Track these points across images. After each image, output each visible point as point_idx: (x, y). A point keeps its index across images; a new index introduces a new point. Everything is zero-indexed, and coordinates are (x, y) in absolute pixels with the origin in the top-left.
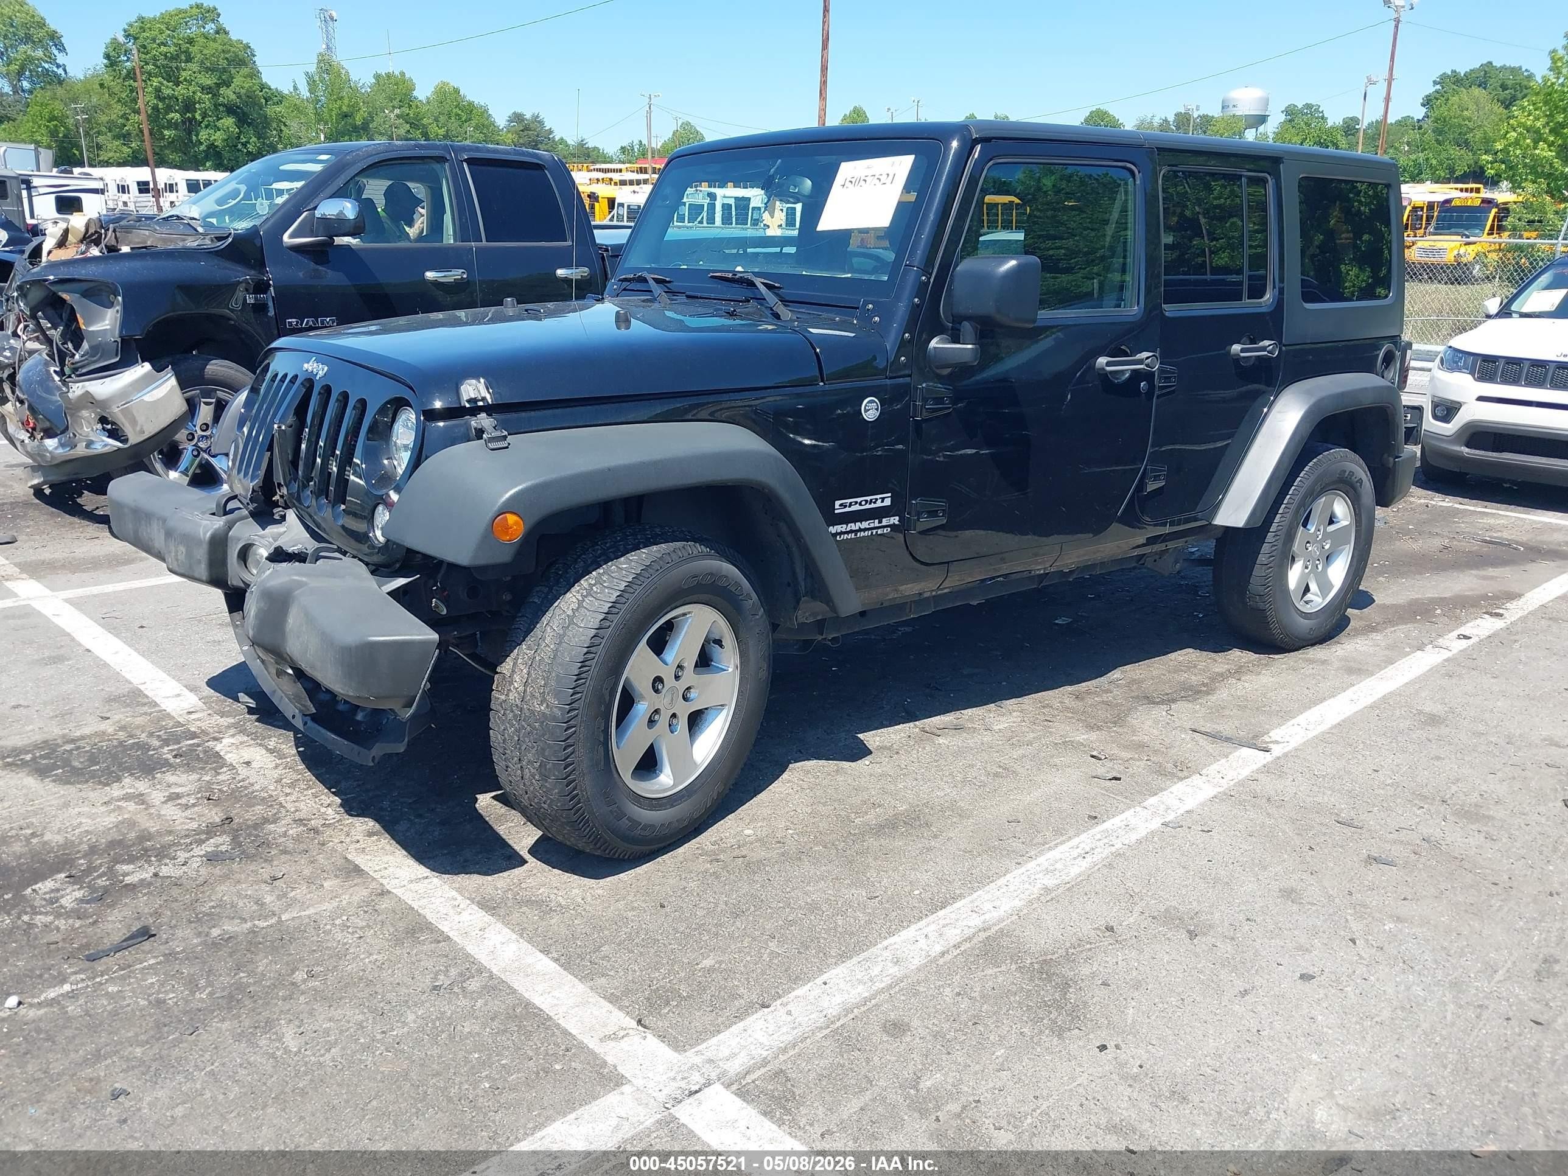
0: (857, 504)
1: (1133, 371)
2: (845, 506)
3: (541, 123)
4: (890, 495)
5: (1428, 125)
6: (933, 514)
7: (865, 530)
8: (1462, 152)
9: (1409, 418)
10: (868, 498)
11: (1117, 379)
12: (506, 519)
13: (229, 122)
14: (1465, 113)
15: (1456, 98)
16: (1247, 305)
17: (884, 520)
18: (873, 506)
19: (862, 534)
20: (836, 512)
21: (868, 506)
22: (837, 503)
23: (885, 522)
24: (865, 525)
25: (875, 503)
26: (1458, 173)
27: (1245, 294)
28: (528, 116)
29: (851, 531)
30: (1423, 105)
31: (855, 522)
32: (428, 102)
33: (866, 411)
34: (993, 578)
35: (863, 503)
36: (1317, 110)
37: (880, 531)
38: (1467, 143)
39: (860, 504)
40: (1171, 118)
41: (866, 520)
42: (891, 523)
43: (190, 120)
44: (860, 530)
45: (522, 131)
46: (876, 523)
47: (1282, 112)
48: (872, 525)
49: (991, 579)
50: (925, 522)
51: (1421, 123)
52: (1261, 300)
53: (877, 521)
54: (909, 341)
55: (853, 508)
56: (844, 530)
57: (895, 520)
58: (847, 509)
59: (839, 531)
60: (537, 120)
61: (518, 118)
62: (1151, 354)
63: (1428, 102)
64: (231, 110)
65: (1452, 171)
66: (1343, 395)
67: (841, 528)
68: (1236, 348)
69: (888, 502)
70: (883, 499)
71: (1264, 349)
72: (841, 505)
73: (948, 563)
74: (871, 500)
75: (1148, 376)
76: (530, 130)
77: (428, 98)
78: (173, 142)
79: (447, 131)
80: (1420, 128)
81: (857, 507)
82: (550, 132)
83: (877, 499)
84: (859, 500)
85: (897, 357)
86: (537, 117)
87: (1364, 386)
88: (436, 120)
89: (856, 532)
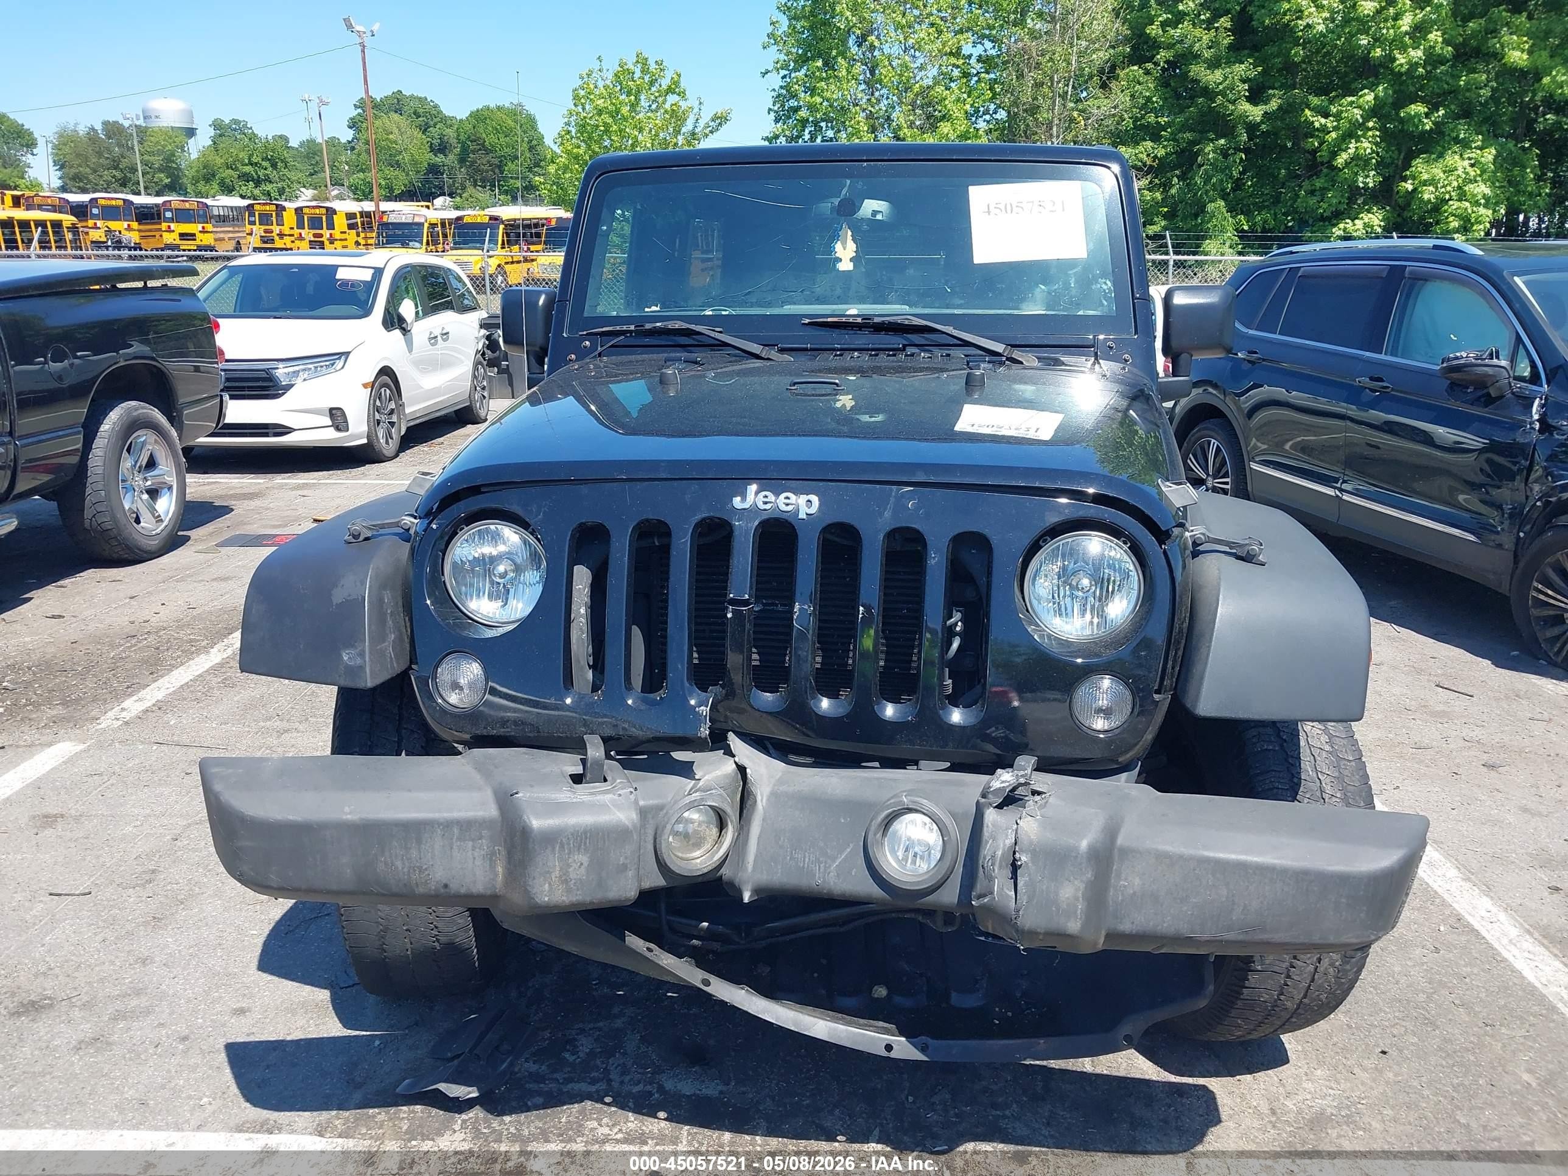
5: (360, 146)
8: (396, 172)
14: (391, 136)
15: (378, 123)
26: (397, 192)
30: (350, 127)
36: (245, 126)
38: (399, 165)
40: (99, 127)
47: (210, 126)
51: (353, 144)
63: (353, 124)
65: (391, 190)
80: (353, 149)
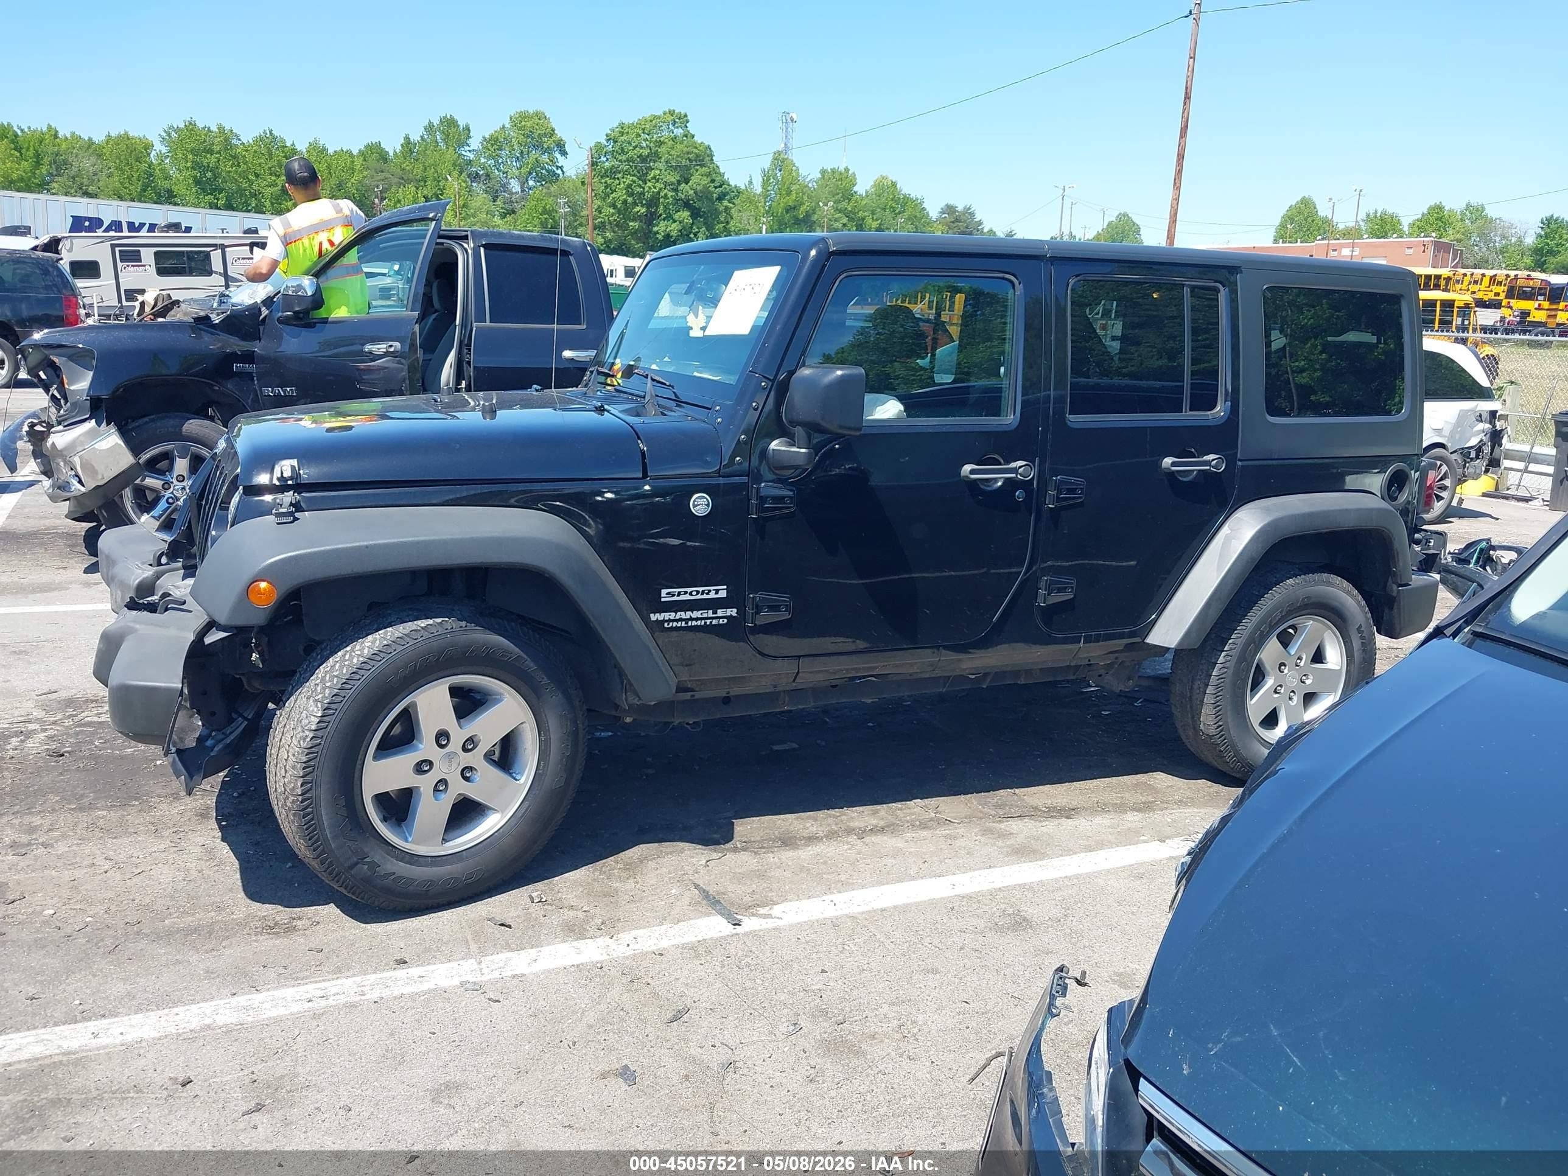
0: (687, 594)
1: (1007, 479)
2: (673, 595)
3: (972, 215)
4: (725, 587)
6: (774, 608)
7: (697, 619)
9: (1432, 544)
10: (700, 589)
11: (988, 486)
12: (258, 585)
13: (685, 215)
16: (1188, 416)
17: (719, 611)
18: (705, 596)
19: (694, 623)
20: (663, 600)
21: (699, 597)
22: (664, 592)
23: (720, 613)
24: (696, 614)
25: (707, 594)
27: (1186, 403)
28: (960, 208)
29: (681, 620)
31: (685, 611)
32: (867, 196)
33: (695, 506)
34: (864, 677)
35: (694, 593)
37: (715, 622)
39: (691, 594)
41: (698, 610)
42: (728, 614)
43: (652, 214)
44: (691, 619)
45: (953, 222)
46: (710, 613)
48: (705, 615)
49: (860, 678)
50: (766, 617)
52: (1209, 413)
53: (711, 612)
54: (745, 443)
55: (682, 597)
56: (672, 618)
57: (733, 612)
58: (675, 598)
59: (666, 618)
60: (968, 212)
61: (950, 209)
62: (1024, 463)
64: (687, 204)
66: (1311, 515)
67: (666, 616)
68: (1168, 461)
69: (723, 594)
70: (717, 592)
71: (1208, 463)
72: (667, 594)
73: (799, 657)
74: (703, 591)
75: (1026, 485)
76: (960, 222)
77: (867, 192)
78: (635, 232)
79: (880, 224)
81: (687, 597)
82: (980, 223)
83: (710, 591)
84: (689, 590)
85: (732, 458)
86: (969, 209)
87: (1345, 507)
88: (873, 213)
89: (686, 620)
